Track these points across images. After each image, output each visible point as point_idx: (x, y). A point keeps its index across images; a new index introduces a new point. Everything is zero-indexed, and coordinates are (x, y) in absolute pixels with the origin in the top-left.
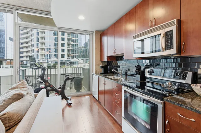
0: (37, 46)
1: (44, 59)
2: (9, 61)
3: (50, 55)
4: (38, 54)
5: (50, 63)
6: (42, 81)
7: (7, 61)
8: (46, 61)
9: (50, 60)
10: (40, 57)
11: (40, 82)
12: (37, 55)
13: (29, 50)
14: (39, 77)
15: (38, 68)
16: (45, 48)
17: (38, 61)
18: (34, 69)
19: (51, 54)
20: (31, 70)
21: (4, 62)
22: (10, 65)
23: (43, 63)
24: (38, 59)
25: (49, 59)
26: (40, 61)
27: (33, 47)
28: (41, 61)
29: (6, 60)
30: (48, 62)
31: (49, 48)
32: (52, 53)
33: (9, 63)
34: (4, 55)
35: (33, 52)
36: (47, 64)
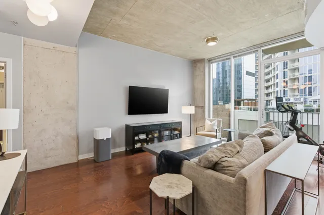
0: (284, 76)
1: (297, 97)
2: (247, 101)
3: (310, 88)
4: (286, 89)
5: (312, 103)
6: (292, 128)
7: (245, 101)
8: (302, 100)
9: (309, 99)
10: (289, 93)
11: (290, 129)
12: (284, 90)
13: (271, 84)
14: (287, 122)
15: (287, 111)
16: (300, 77)
17: (286, 100)
18: (282, 112)
19: (313, 86)
20: (276, 114)
21: (242, 102)
22: (247, 107)
23: (295, 103)
24: (286, 98)
25: (307, 97)
26: (289, 100)
27: (277, 78)
28: (292, 100)
29: (243, 100)
30: (305, 102)
31: (310, 75)
32: (316, 83)
33: (247, 104)
34: (241, 95)
35: (277, 87)
36: (305, 106)
